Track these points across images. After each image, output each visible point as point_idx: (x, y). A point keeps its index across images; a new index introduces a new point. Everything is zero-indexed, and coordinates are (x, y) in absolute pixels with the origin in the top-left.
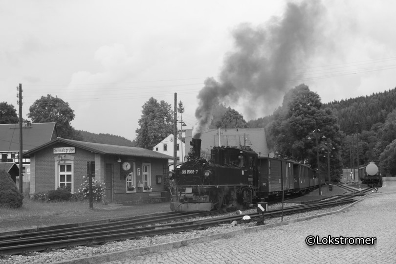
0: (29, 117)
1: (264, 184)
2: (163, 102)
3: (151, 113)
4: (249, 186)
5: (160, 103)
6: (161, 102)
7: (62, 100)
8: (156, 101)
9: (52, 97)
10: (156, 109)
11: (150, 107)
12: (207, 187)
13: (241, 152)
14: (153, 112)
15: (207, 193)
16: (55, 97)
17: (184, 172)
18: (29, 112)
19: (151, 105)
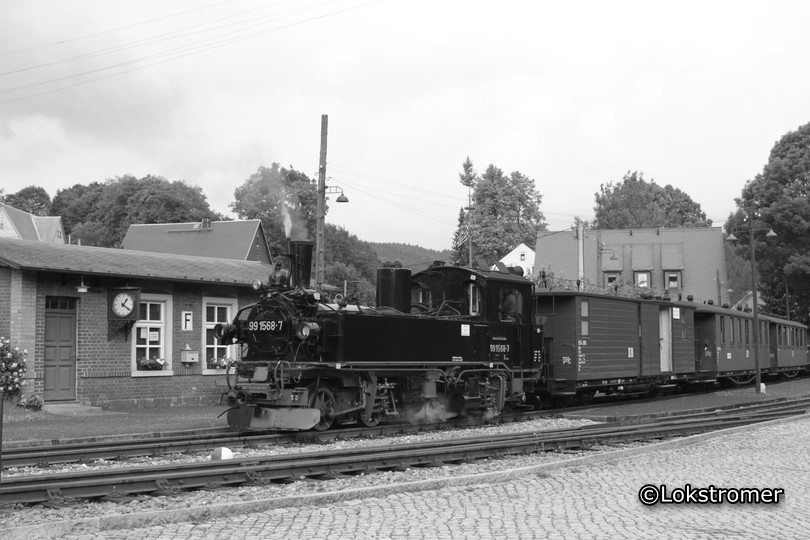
0: (234, 211)
1: (567, 360)
2: (516, 175)
3: (488, 200)
4: (491, 365)
5: (510, 177)
6: (513, 174)
7: (304, 175)
8: (500, 174)
9: (283, 169)
10: (499, 190)
11: (486, 185)
12: (305, 368)
13: (473, 277)
14: (492, 196)
15: (304, 383)
16: (288, 169)
17: (253, 326)
18: (235, 200)
19: (488, 182)
